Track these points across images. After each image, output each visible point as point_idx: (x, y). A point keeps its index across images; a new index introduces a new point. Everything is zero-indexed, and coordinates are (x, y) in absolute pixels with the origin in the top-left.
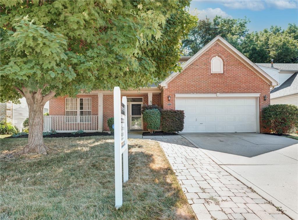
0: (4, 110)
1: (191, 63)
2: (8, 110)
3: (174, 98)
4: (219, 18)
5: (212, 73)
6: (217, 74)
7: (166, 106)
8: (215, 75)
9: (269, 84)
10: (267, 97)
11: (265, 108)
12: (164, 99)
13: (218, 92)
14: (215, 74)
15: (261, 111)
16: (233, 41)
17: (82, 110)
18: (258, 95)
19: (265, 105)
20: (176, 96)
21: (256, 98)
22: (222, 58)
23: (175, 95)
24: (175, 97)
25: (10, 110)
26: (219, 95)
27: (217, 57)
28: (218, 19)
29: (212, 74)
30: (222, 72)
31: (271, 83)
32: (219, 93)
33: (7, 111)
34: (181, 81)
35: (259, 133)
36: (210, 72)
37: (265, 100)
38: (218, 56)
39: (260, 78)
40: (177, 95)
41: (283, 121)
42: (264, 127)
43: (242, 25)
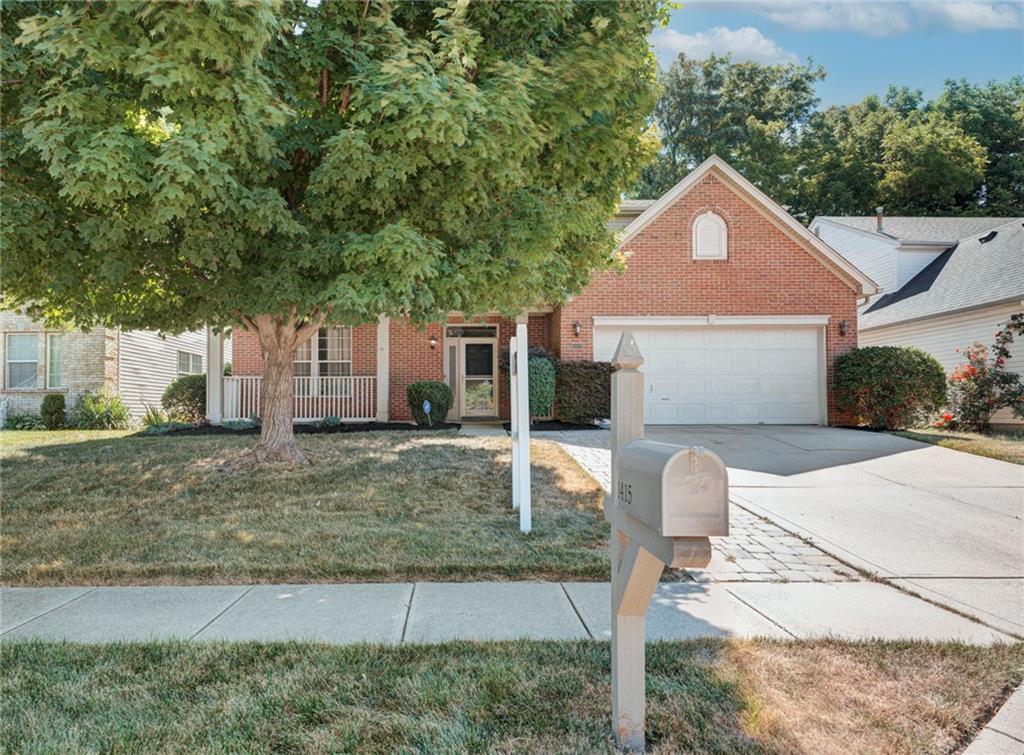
0: (99, 360)
1: (639, 232)
2: (108, 359)
3: (591, 328)
4: (722, 62)
5: (694, 258)
6: (708, 261)
7: (569, 350)
8: (705, 264)
9: (854, 288)
10: (848, 326)
11: (842, 358)
12: (563, 332)
13: (712, 313)
14: (706, 261)
15: (831, 363)
16: (764, 139)
17: (325, 361)
18: (823, 320)
19: (842, 350)
20: (596, 323)
21: (819, 328)
22: (723, 218)
23: (593, 320)
24: (592, 324)
25: (112, 359)
26: (715, 320)
27: (710, 213)
28: (718, 65)
29: (695, 262)
30: (724, 256)
31: (859, 286)
32: (715, 316)
33: (106, 363)
34: (610, 282)
35: (824, 426)
36: (692, 257)
37: (842, 334)
38: (713, 212)
39: (829, 272)
40: (599, 321)
41: (887, 393)
42: (839, 409)
43: (797, 86)
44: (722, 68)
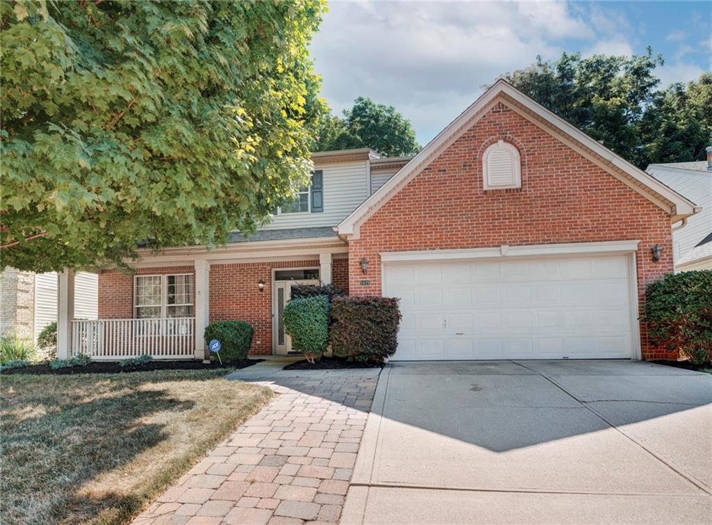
0: (13, 309)
1: (426, 166)
2: (22, 307)
3: (380, 264)
4: (573, 59)
5: (485, 188)
6: (500, 190)
7: (357, 287)
8: (496, 194)
9: (669, 211)
10: (661, 250)
11: (653, 285)
12: (351, 269)
13: (505, 243)
14: (496, 190)
15: (643, 292)
16: (607, 112)
17: (173, 305)
18: (632, 246)
19: (656, 275)
20: (383, 259)
21: (628, 254)
22: (515, 146)
23: (380, 257)
24: (380, 261)
25: (27, 308)
26: (507, 250)
27: (501, 142)
28: (570, 62)
29: (486, 191)
30: (518, 185)
31: (673, 206)
32: (508, 246)
33: (19, 311)
34: (397, 218)
35: (637, 361)
36: (482, 187)
37: (655, 260)
38: (505, 141)
39: (638, 194)
40: (386, 257)
42: (652, 343)
44: (574, 65)
